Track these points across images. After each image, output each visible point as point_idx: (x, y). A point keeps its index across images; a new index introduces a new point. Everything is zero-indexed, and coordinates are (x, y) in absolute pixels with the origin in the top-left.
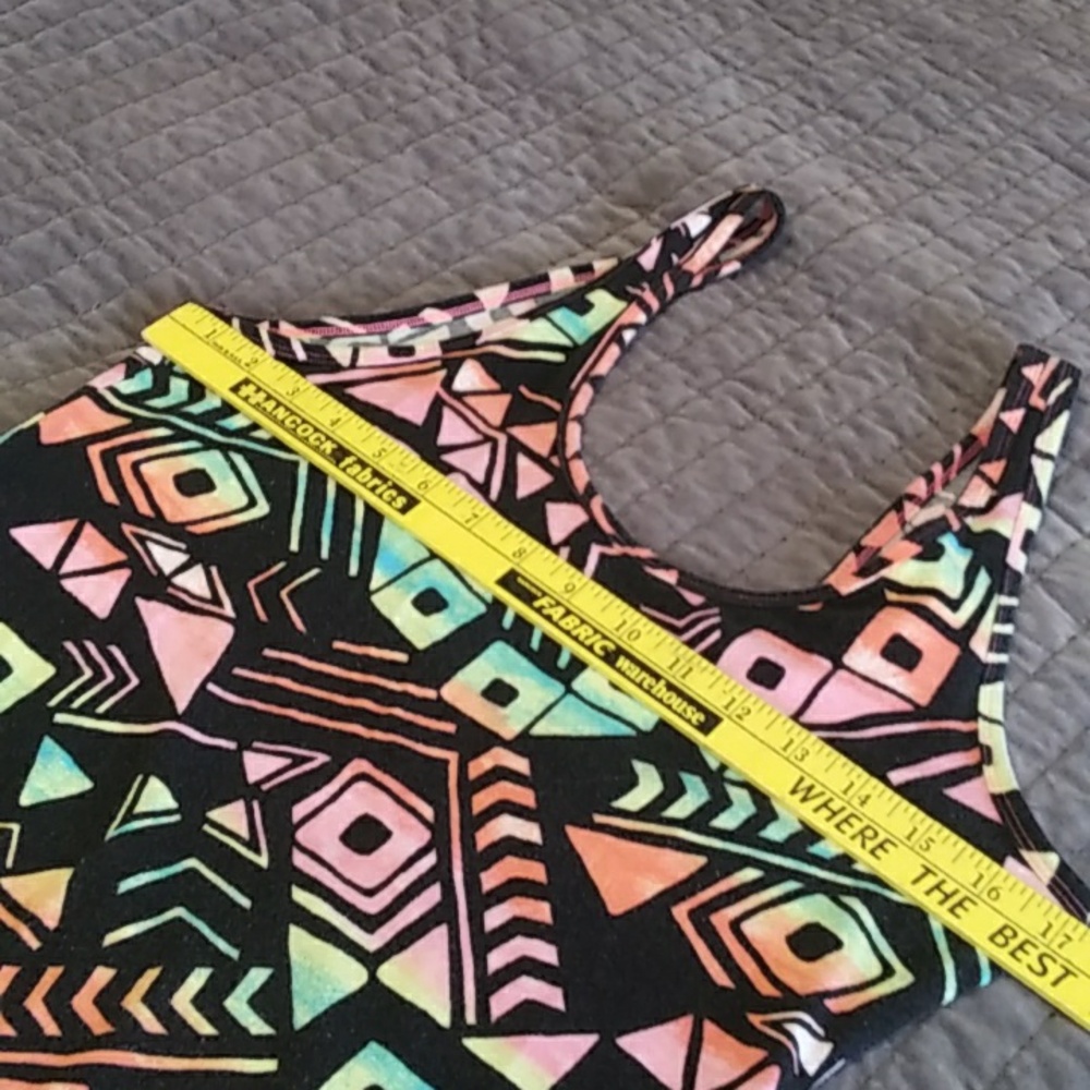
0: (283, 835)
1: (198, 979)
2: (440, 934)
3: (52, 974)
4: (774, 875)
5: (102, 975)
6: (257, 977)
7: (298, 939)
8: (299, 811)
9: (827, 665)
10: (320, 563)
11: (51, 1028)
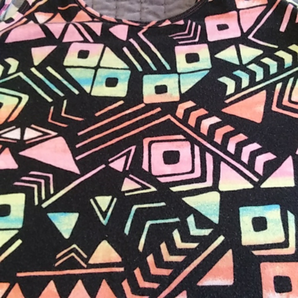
0: (150, 178)
1: (176, 235)
2: (223, 165)
3: (137, 272)
4: (285, 81)
5: (150, 259)
6: (191, 220)
7: (189, 200)
8: (145, 167)
9: (235, 13)
10: (63, 98)
11: (156, 286)
